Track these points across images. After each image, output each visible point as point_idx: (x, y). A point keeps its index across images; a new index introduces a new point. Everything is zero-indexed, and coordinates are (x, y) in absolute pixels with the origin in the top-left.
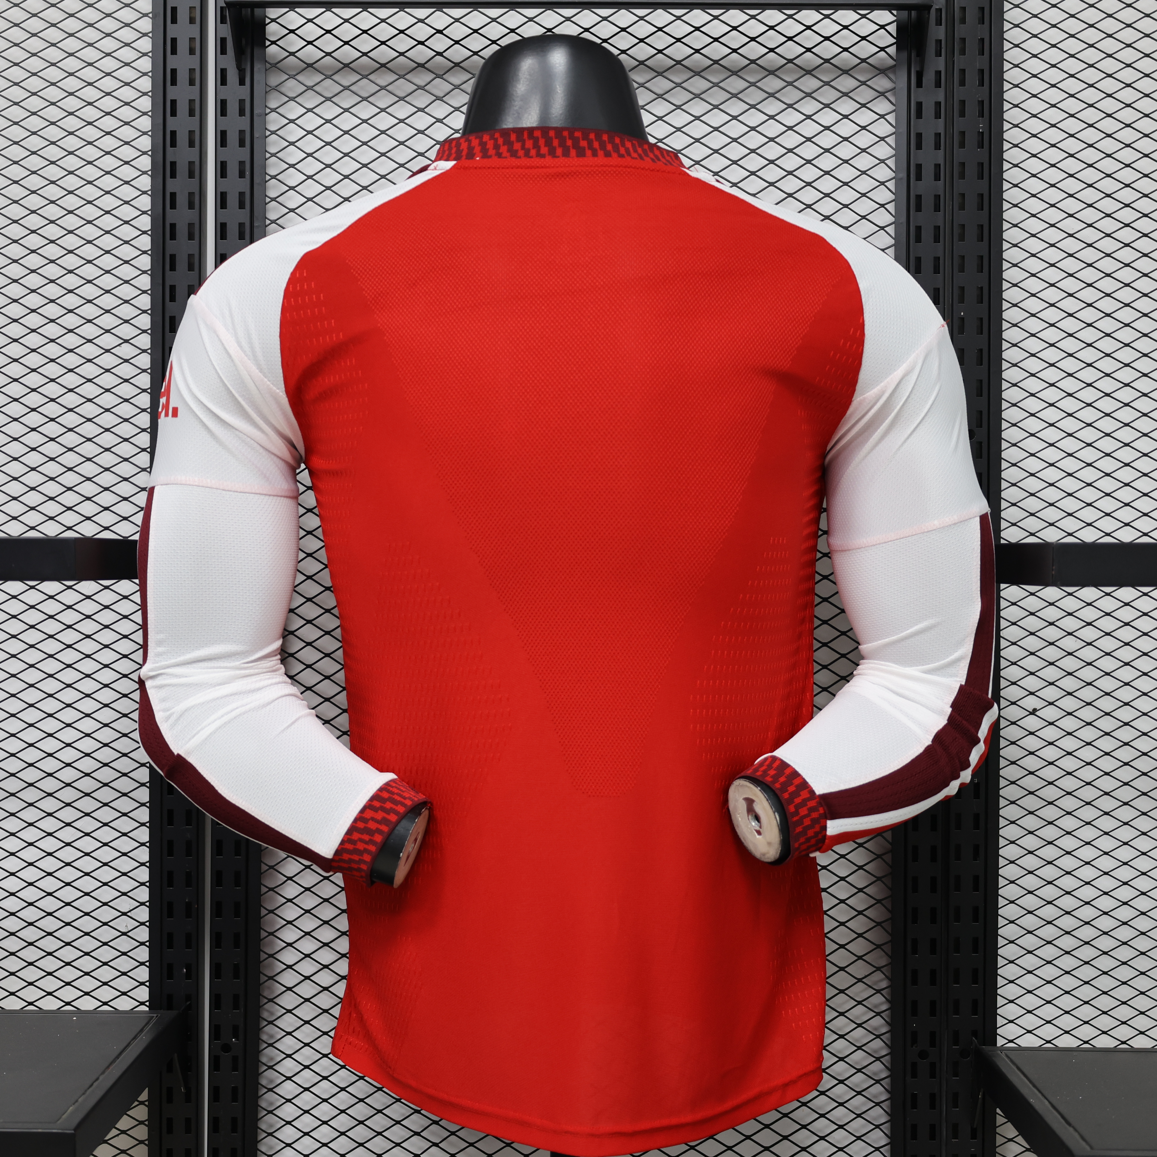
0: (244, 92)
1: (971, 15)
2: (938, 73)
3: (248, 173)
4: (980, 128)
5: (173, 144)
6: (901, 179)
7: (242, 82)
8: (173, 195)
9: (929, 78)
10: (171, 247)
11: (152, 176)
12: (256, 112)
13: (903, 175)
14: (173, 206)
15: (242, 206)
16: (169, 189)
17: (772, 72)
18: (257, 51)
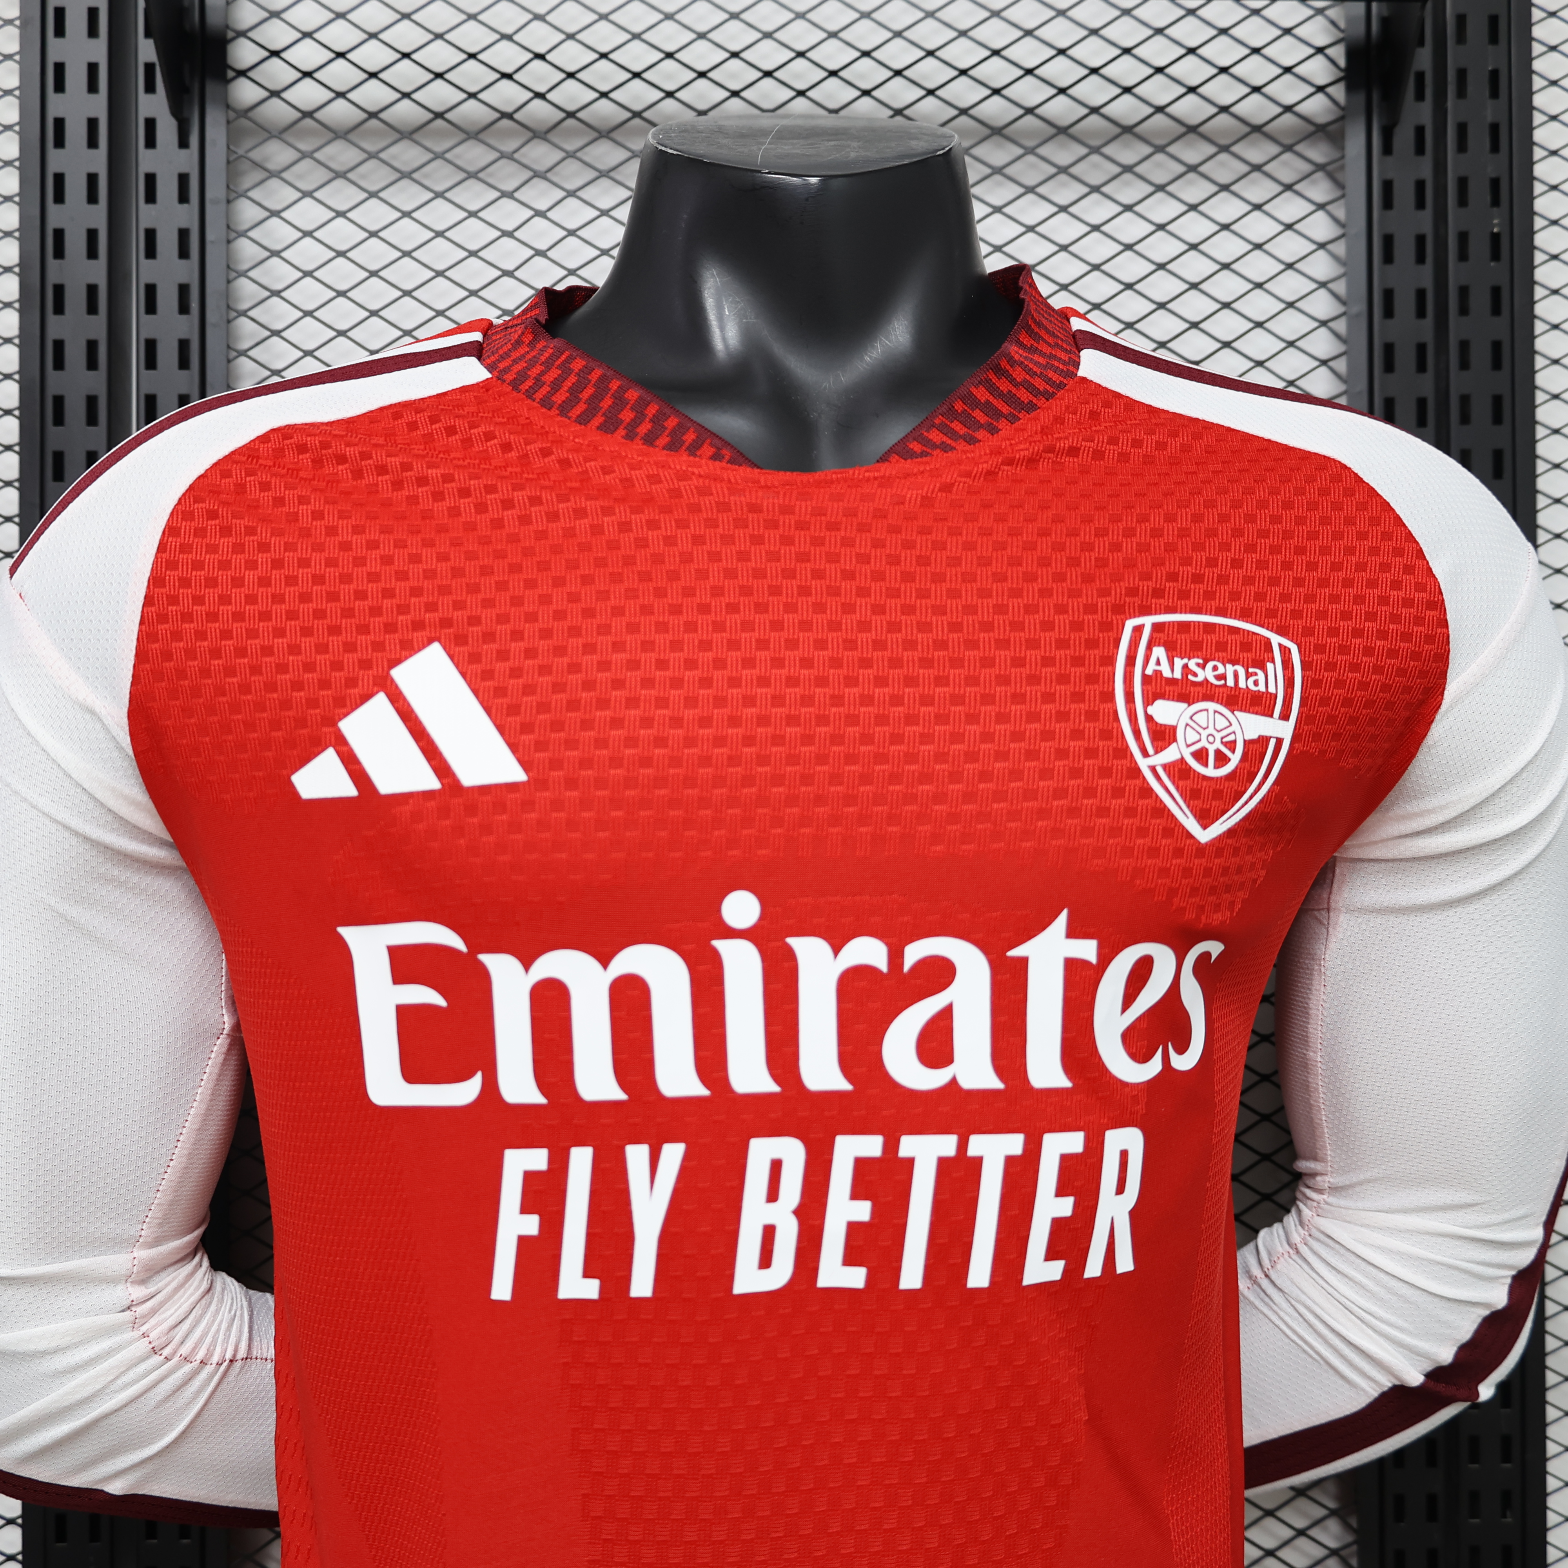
0: (187, 160)
1: (1477, 29)
2: (1420, 131)
3: (194, 305)
4: (1494, 226)
5: (59, 253)
6: (1358, 315)
7: (183, 143)
8: (59, 345)
9: (1404, 136)
10: (56, 438)
11: (21, 311)
12: (209, 195)
13: (1360, 307)
14: (59, 364)
15: (184, 364)
16: (52, 334)
17: (1128, 130)
18: (211, 88)
